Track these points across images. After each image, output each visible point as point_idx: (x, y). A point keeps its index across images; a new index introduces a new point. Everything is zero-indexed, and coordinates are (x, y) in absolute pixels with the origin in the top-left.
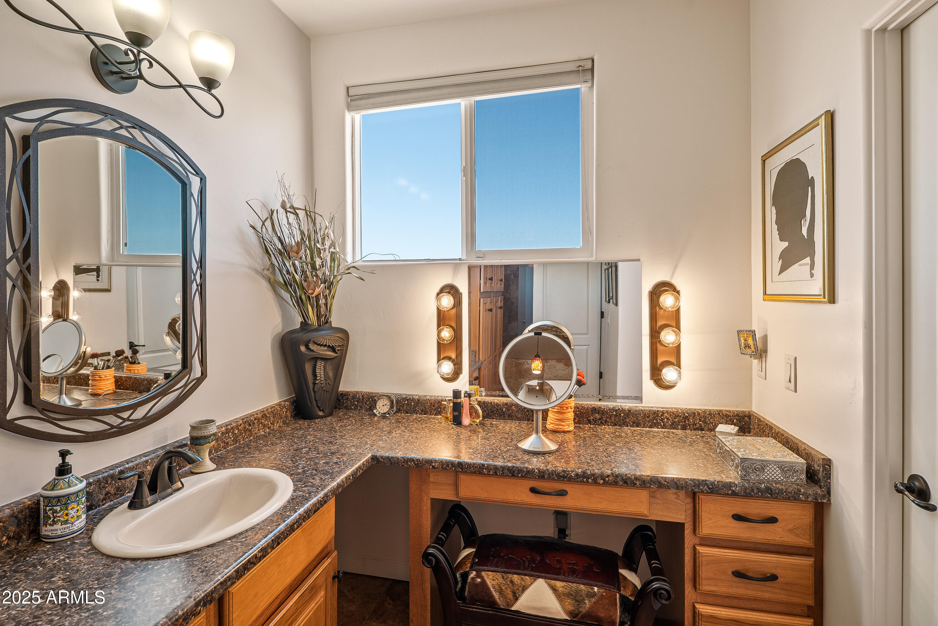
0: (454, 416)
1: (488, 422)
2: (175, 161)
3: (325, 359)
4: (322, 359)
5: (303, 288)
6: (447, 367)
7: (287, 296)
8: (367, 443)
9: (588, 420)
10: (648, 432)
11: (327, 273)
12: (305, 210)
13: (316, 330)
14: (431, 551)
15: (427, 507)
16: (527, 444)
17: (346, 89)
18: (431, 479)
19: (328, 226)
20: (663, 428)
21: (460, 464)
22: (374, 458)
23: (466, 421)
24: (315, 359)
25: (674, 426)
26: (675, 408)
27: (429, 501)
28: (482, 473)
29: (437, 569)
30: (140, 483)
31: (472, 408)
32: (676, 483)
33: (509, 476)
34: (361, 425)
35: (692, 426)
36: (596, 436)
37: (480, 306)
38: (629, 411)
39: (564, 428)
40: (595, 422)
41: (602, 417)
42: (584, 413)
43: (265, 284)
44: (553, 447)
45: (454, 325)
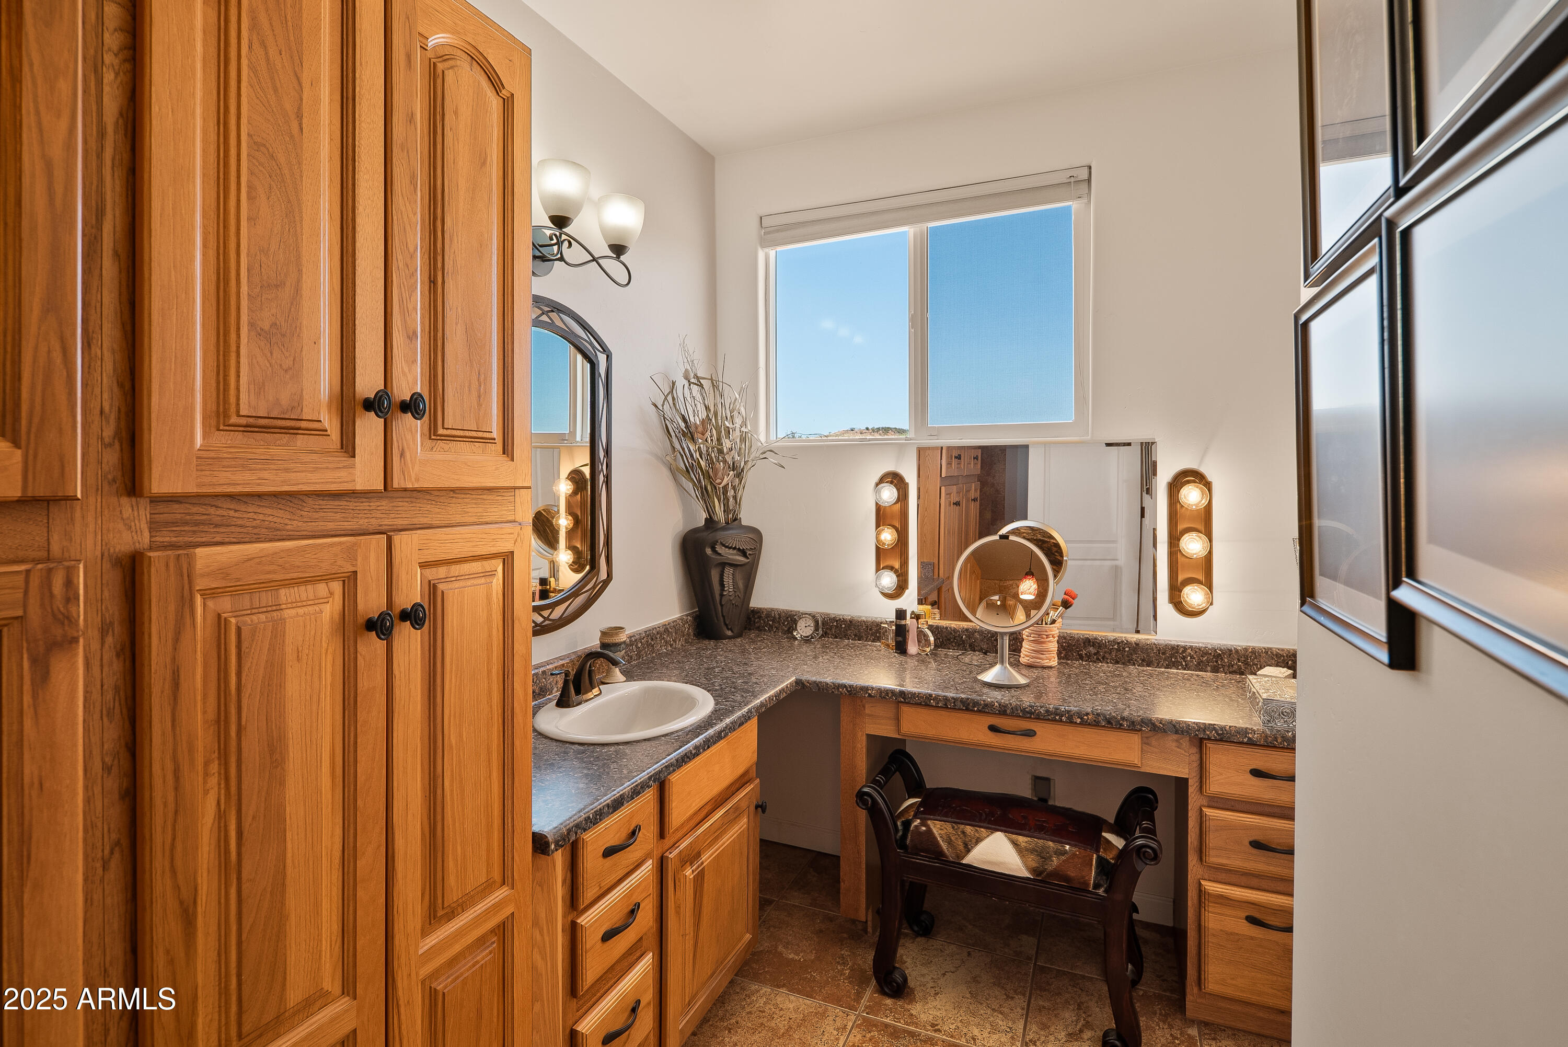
0: (896, 642)
1: (942, 652)
2: (585, 340)
3: (734, 565)
4: (731, 565)
5: (710, 477)
6: (889, 580)
7: (689, 486)
8: (788, 667)
9: (1079, 655)
10: (1163, 673)
11: (737, 458)
12: (711, 379)
13: (723, 529)
14: (866, 790)
15: (862, 745)
16: (989, 676)
17: (759, 219)
18: (867, 711)
19: (738, 396)
20: (1185, 669)
21: (902, 693)
22: (798, 682)
23: (912, 648)
24: (723, 565)
25: (1200, 667)
26: (1203, 643)
27: (864, 738)
28: (928, 705)
29: (874, 811)
30: (566, 682)
31: (920, 633)
32: (1175, 726)
33: (962, 710)
34: (779, 649)
35: (1226, 668)
36: (1086, 674)
37: (940, 498)
38: (1137, 644)
39: (1043, 662)
40: (1089, 657)
41: (1098, 652)
42: (1074, 645)
43: (666, 473)
44: (1022, 681)
45: (898, 525)
